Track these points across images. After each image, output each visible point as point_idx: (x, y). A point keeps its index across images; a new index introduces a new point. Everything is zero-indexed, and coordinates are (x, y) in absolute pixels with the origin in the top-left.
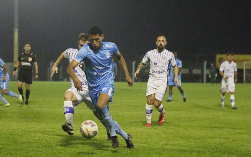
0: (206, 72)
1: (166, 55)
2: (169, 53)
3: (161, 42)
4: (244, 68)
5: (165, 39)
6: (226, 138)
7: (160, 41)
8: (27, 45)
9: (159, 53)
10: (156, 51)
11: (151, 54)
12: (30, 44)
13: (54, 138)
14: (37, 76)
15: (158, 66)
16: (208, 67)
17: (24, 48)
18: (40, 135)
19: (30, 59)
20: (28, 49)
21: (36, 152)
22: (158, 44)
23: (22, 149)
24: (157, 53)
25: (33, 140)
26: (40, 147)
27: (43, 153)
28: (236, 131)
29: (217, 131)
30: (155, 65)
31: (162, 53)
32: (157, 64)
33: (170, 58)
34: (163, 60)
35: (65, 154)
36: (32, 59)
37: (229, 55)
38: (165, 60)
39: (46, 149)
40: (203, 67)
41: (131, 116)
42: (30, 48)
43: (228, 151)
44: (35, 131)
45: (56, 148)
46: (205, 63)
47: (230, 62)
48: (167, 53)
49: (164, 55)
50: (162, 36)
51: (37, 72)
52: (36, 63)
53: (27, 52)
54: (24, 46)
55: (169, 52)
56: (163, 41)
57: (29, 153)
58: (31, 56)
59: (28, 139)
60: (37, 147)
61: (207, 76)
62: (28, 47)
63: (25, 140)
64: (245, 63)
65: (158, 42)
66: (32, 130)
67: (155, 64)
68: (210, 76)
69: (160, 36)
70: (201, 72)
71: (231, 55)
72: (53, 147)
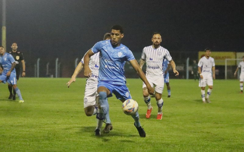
0: (189, 68)
1: (161, 51)
2: (164, 50)
3: (157, 40)
4: (226, 65)
5: (160, 37)
6: (208, 133)
7: (156, 38)
8: (15, 44)
9: (154, 49)
10: (151, 47)
11: (147, 50)
12: (16, 43)
13: (41, 133)
14: (24, 74)
15: (154, 62)
16: (191, 63)
17: (11, 47)
18: (28, 130)
19: (18, 58)
20: (15, 48)
21: (23, 146)
22: (154, 41)
23: (10, 143)
24: (153, 49)
25: (20, 134)
26: (27, 141)
27: (30, 147)
28: (218, 125)
29: (199, 125)
30: (151, 61)
31: (157, 49)
32: (152, 59)
33: (165, 54)
34: (158, 56)
35: (51, 148)
36: (20, 58)
37: (207, 51)
38: (160, 56)
39: (33, 143)
40: (185, 64)
41: (115, 111)
42: (17, 47)
43: (210, 145)
44: (23, 126)
45: (43, 142)
46: (188, 59)
47: (208, 57)
48: (162, 50)
49: (159, 51)
50: (158, 33)
51: (24, 69)
52: (23, 61)
53: (15, 50)
54: (11, 45)
55: (164, 48)
56: (159, 38)
57: (16, 147)
58: (18, 55)
59: (16, 133)
60: (24, 141)
61: (190, 72)
62: (15, 46)
63: (13, 135)
64: (226, 60)
65: (154, 40)
66: (20, 124)
67: (150, 59)
68: (192, 73)
69: (156, 34)
70: (184, 68)
71: (209, 51)
72: (39, 142)
